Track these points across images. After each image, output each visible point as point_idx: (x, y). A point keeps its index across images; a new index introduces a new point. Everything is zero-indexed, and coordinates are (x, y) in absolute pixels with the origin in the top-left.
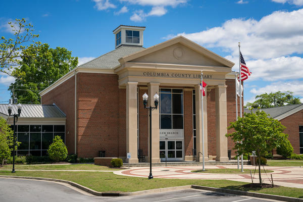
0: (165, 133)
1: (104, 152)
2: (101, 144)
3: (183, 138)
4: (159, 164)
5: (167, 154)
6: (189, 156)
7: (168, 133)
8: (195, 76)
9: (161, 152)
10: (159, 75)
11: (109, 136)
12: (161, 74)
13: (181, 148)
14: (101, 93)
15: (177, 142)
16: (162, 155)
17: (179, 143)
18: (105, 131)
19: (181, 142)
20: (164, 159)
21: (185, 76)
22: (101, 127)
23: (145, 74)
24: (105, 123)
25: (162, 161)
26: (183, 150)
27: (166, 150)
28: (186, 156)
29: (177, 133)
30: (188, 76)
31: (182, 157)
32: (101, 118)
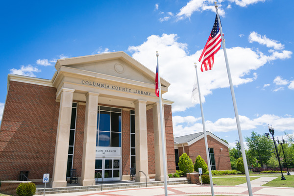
0: (102, 151)
1: (27, 172)
2: (25, 163)
3: (121, 156)
4: (93, 187)
5: (103, 174)
6: (126, 176)
7: (105, 151)
8: (135, 91)
9: (96, 172)
10: (99, 85)
11: (37, 153)
12: (101, 85)
13: (118, 167)
14: (34, 104)
15: (114, 161)
16: (98, 175)
17: (117, 161)
18: (33, 147)
19: (118, 161)
20: (99, 180)
21: (126, 90)
22: (28, 142)
23: (83, 82)
24: (35, 137)
25: (97, 183)
26: (120, 169)
27: (103, 169)
28: (123, 176)
29: (115, 151)
30: (128, 90)
31: (119, 177)
32: (30, 132)
